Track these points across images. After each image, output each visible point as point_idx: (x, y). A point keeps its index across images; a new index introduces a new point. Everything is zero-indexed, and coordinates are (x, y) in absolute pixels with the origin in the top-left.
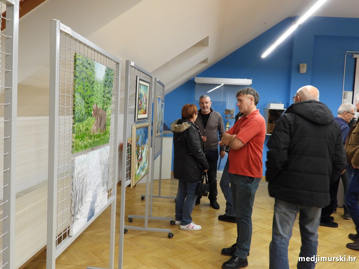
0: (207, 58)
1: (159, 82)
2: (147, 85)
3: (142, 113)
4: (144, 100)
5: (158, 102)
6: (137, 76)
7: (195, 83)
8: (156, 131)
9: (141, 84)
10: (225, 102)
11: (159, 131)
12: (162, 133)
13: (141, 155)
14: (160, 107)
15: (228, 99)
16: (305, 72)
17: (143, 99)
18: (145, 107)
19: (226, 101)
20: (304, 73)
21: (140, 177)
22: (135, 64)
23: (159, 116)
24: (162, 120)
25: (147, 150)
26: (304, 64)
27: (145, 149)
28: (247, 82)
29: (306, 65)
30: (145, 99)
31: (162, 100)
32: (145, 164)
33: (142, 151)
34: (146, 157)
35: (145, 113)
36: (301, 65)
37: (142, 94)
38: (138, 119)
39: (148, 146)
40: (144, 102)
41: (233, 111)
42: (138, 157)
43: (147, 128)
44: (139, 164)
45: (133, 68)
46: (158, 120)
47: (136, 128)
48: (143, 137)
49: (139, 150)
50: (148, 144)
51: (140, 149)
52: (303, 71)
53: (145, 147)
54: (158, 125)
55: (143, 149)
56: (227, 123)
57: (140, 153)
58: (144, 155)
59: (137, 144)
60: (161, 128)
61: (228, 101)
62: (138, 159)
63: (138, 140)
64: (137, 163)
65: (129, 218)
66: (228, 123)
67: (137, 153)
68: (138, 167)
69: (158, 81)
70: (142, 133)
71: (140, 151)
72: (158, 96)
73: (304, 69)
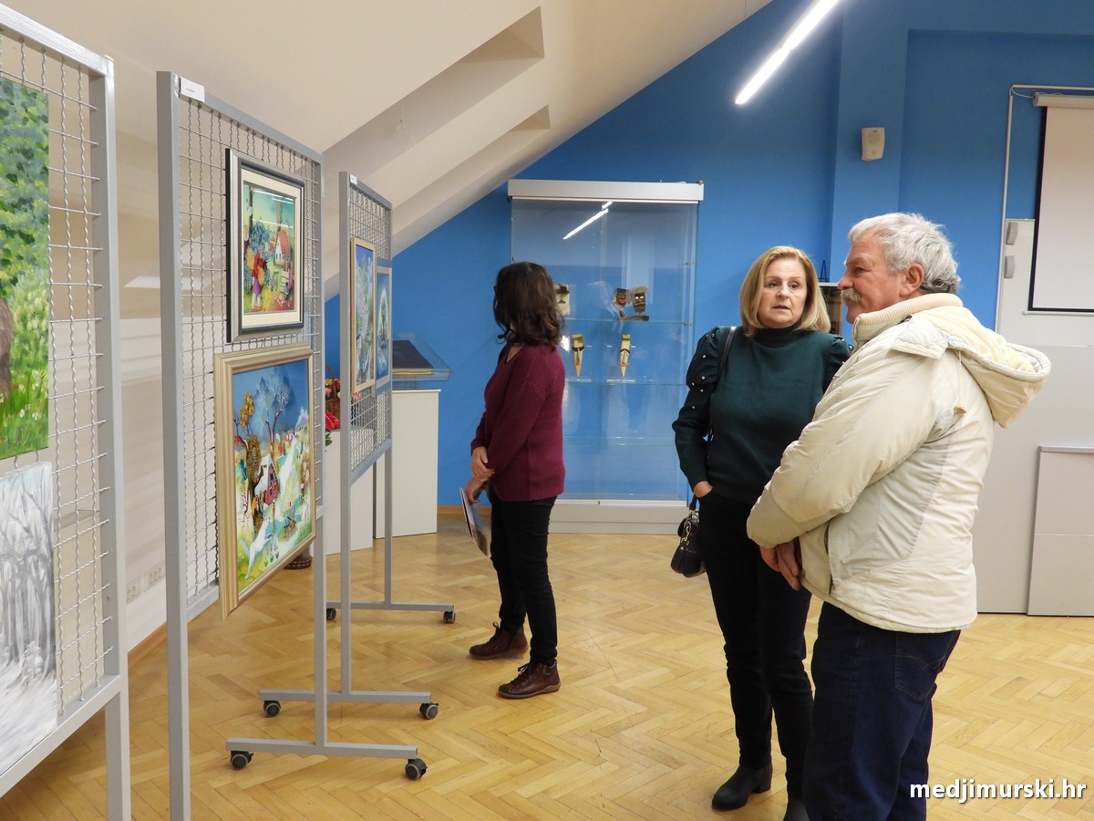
0: (547, 106)
1: (360, 189)
2: (293, 191)
3: (267, 305)
4: (279, 250)
5: (360, 265)
6: (228, 151)
7: (509, 199)
8: (356, 372)
9: (251, 185)
10: (619, 270)
11: (369, 374)
12: (387, 379)
13: (272, 477)
14: (372, 287)
15: (629, 257)
16: (879, 155)
17: (272, 248)
18: (284, 281)
19: (623, 265)
20: (875, 160)
21: (270, 564)
22: (207, 94)
23: (366, 317)
24: (383, 332)
25: (306, 450)
26: (875, 129)
27: (291, 452)
28: (688, 192)
29: (881, 131)
30: (284, 251)
31: (378, 259)
32: (295, 508)
33: (277, 457)
34: (303, 481)
35: (288, 306)
36: (867, 132)
37: (261, 228)
38: (243, 332)
39: (307, 437)
40: (280, 260)
41: (643, 294)
42: (253, 485)
43: (300, 364)
44: (258, 516)
45: (205, 115)
46: (363, 334)
47: (234, 369)
48: (275, 403)
49: (259, 457)
50: (311, 428)
51: (262, 452)
52: (874, 152)
53: (295, 441)
54: (363, 351)
55: (283, 451)
56: (625, 337)
57: (266, 471)
58: (287, 473)
59: (243, 435)
60: (382, 360)
61: (629, 265)
62: (253, 495)
63: (250, 417)
64: (251, 511)
65: (267, 703)
66: (628, 336)
67: (245, 470)
68: (257, 525)
69: (352, 185)
70: (271, 389)
71: (266, 461)
72: (357, 241)
73: (874, 147)
